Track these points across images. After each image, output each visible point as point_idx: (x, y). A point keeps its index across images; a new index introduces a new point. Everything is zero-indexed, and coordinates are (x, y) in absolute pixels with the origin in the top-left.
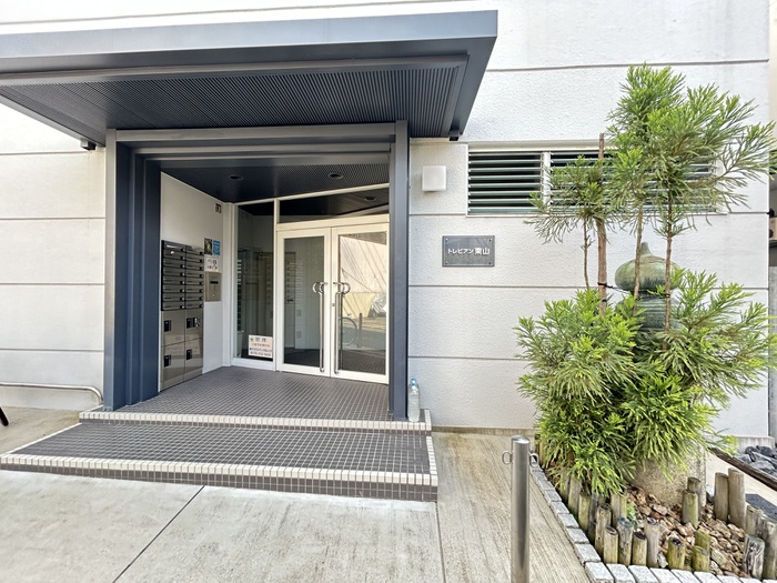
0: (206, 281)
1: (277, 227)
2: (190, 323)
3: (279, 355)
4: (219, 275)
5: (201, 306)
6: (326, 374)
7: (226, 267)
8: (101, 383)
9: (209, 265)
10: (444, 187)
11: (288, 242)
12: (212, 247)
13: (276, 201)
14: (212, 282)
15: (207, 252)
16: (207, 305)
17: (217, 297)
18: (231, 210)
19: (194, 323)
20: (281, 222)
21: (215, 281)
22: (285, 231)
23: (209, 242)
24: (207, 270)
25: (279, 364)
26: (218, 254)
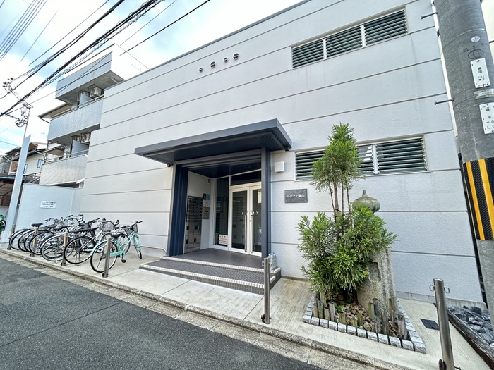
0: (203, 211)
1: (230, 187)
2: (196, 228)
3: (230, 244)
4: (209, 208)
5: (201, 221)
6: (248, 253)
7: (212, 205)
8: (166, 248)
9: (205, 204)
10: (283, 170)
11: (234, 193)
12: (206, 197)
13: (230, 177)
15: (204, 199)
16: (203, 221)
17: (207, 217)
18: (214, 181)
19: (198, 228)
20: (232, 185)
21: (207, 211)
22: (234, 189)
23: (205, 195)
24: (204, 206)
25: (230, 249)
26: (209, 200)
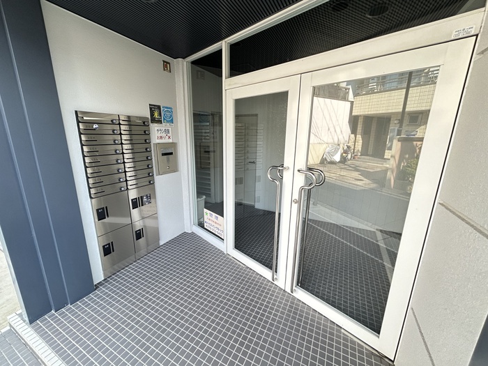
0: (156, 153)
1: (226, 84)
4: (174, 145)
7: (182, 136)
9: (158, 135)
13: (224, 45)
14: (164, 154)
15: (153, 120)
17: (173, 168)
18: (182, 67)
20: (232, 74)
21: (169, 153)
22: (237, 88)
24: (155, 141)
25: (230, 248)
26: (172, 121)
